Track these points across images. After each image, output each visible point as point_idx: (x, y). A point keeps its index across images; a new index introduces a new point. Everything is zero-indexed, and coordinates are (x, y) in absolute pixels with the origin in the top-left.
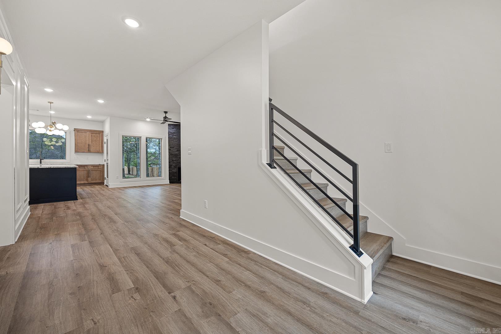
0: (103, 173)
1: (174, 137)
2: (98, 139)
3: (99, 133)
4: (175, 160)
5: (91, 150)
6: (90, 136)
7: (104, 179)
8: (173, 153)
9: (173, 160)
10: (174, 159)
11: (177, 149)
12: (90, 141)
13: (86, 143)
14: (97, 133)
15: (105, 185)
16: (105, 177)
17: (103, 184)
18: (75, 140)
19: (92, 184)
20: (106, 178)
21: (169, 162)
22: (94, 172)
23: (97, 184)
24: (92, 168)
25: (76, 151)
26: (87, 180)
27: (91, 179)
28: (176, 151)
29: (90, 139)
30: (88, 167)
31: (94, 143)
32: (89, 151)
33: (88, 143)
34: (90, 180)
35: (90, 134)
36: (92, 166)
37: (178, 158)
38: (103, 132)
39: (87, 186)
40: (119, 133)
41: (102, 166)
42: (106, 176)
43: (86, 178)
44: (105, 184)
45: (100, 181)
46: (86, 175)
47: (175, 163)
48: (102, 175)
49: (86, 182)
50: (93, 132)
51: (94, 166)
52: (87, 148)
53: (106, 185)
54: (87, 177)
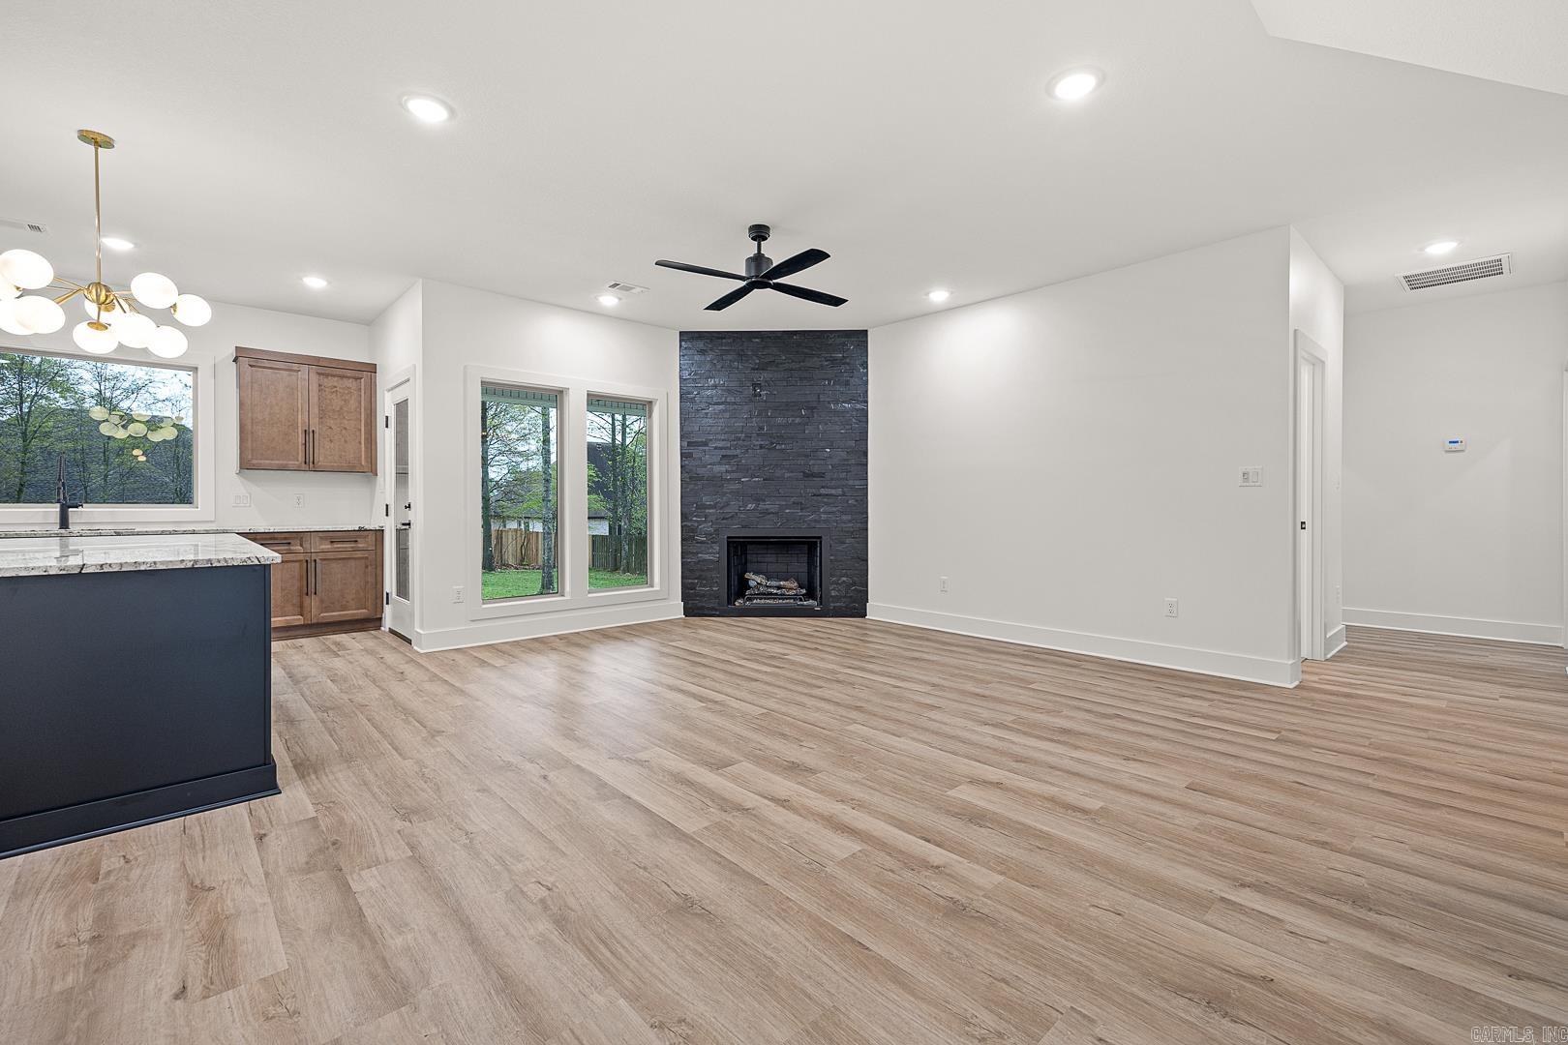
0: (379, 572)
1: (709, 393)
2: (353, 404)
3: (358, 374)
4: (710, 507)
5: (321, 459)
6: (314, 387)
7: (379, 599)
8: (701, 471)
9: (701, 507)
10: (707, 500)
11: (724, 452)
12: (315, 410)
13: (294, 425)
14: (349, 373)
15: (385, 628)
16: (387, 589)
17: (377, 624)
18: (242, 404)
19: (324, 629)
20: (394, 595)
21: (684, 517)
22: (334, 565)
23: (347, 627)
24: (327, 546)
25: (246, 465)
26: (301, 606)
27: (322, 601)
28: (717, 459)
29: (314, 399)
30: (306, 545)
31: (331, 423)
32: (310, 465)
33: (303, 423)
34: (316, 612)
35: (314, 378)
36: (326, 538)
37: (724, 494)
38: (372, 369)
39: (303, 641)
40: (465, 367)
41: (371, 538)
42: (390, 584)
43: (296, 600)
44: (388, 622)
45: (362, 613)
46: (297, 584)
47: (713, 518)
48: (371, 579)
49: (298, 620)
50: (326, 368)
51: (333, 537)
52: (301, 448)
53: (392, 631)
54: (301, 596)
